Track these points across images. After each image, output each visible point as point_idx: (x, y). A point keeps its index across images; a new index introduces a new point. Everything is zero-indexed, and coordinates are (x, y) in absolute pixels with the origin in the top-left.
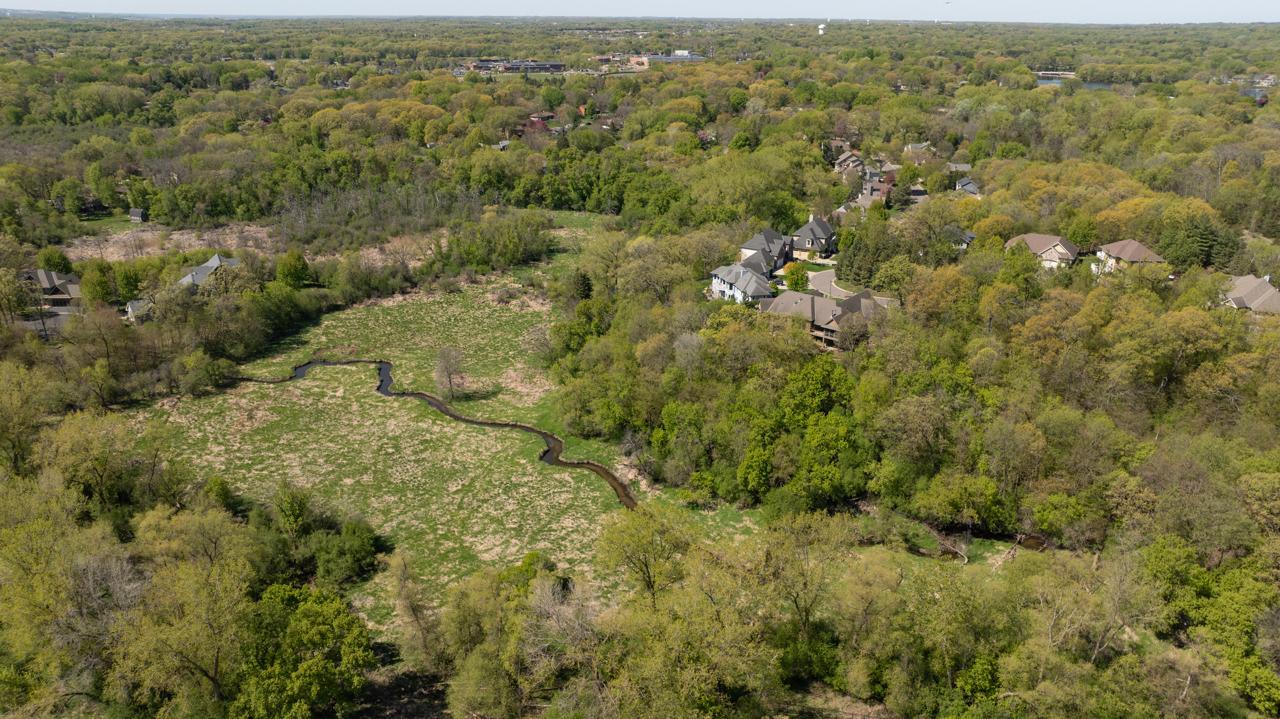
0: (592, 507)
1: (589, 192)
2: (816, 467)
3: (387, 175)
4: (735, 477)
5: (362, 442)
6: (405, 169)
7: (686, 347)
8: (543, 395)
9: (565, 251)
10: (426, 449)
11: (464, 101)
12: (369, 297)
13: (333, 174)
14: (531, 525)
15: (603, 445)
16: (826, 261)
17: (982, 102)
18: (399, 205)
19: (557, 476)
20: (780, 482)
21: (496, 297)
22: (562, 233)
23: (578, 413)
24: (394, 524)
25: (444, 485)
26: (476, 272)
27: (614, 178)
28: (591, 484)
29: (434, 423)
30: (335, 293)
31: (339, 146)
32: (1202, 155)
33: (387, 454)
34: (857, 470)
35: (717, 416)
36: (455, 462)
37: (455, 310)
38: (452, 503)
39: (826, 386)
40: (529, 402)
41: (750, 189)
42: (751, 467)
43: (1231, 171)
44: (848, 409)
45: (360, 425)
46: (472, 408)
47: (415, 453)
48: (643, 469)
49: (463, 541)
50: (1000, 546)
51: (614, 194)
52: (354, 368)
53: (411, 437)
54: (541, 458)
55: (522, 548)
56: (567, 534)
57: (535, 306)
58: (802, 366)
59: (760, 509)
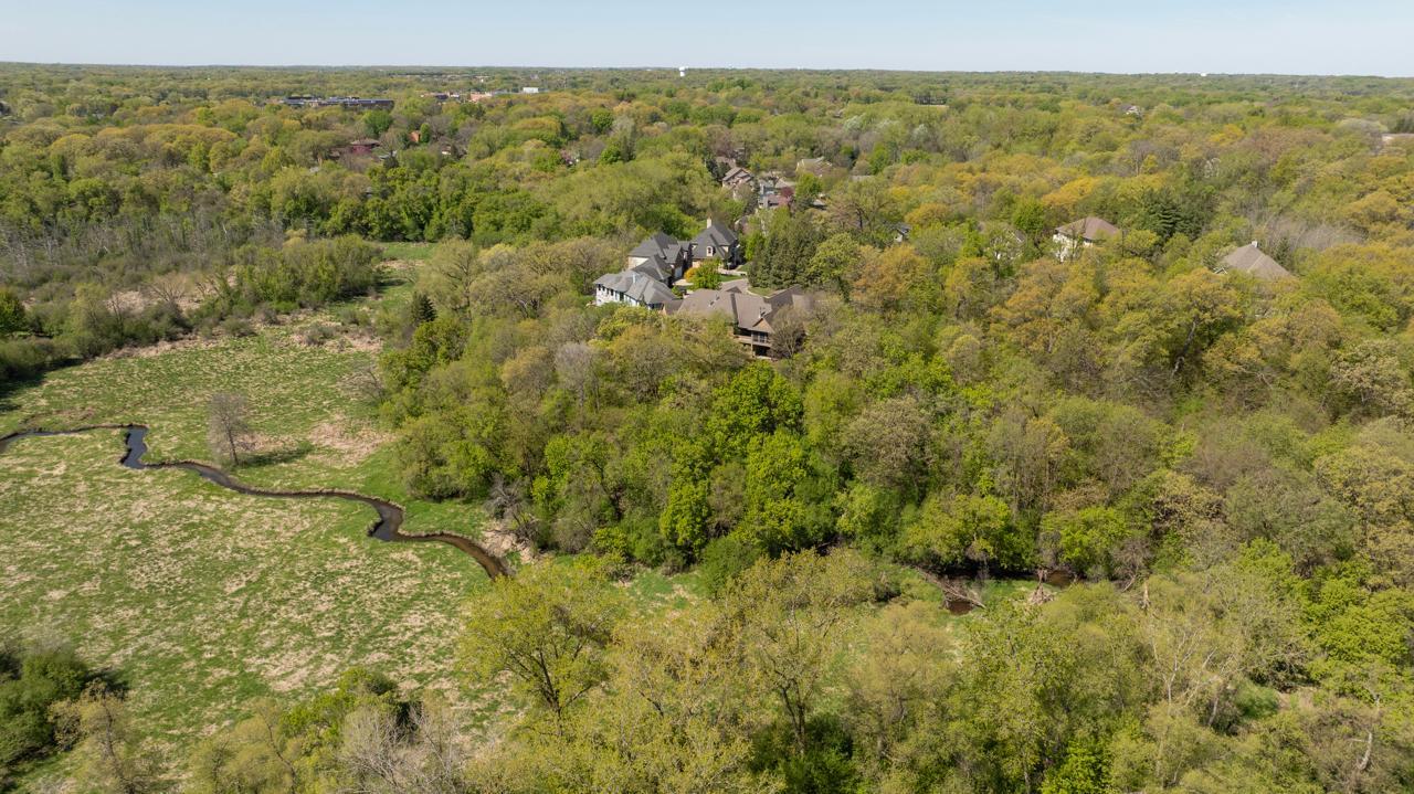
0: (451, 594)
1: (428, 218)
2: (769, 504)
3: (158, 207)
4: (656, 530)
5: (87, 535)
6: (181, 199)
7: (571, 361)
8: (372, 451)
9: (400, 283)
10: (192, 536)
11: (264, 127)
12: (120, 346)
13: (79, 208)
14: (357, 629)
15: (461, 508)
16: (734, 272)
17: (871, 119)
18: (172, 240)
19: (395, 556)
20: (723, 529)
21: (305, 337)
22: (395, 265)
23: (423, 466)
24: (130, 651)
25: (219, 586)
26: (278, 312)
27: (459, 199)
28: (448, 562)
29: (207, 499)
30: (66, 342)
31: (89, 174)
32: (1117, 154)
33: (127, 548)
34: (821, 505)
35: (624, 448)
36: (237, 550)
37: (247, 356)
38: (229, 610)
39: (764, 401)
40: (352, 462)
41: (630, 197)
42: (679, 511)
43: (1150, 166)
44: (798, 429)
45: (88, 512)
46: (267, 474)
47: (174, 543)
48: (522, 534)
49: (245, 666)
50: (1021, 587)
51: (460, 218)
52: (87, 436)
53: (169, 522)
54: (371, 534)
55: (341, 665)
56: (415, 637)
57: (360, 345)
58: (731, 378)
59: (696, 572)
